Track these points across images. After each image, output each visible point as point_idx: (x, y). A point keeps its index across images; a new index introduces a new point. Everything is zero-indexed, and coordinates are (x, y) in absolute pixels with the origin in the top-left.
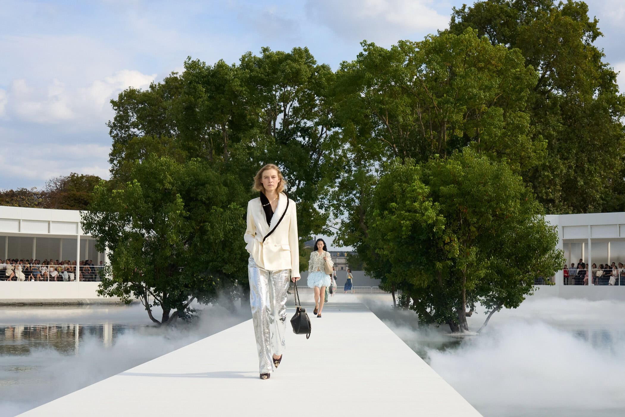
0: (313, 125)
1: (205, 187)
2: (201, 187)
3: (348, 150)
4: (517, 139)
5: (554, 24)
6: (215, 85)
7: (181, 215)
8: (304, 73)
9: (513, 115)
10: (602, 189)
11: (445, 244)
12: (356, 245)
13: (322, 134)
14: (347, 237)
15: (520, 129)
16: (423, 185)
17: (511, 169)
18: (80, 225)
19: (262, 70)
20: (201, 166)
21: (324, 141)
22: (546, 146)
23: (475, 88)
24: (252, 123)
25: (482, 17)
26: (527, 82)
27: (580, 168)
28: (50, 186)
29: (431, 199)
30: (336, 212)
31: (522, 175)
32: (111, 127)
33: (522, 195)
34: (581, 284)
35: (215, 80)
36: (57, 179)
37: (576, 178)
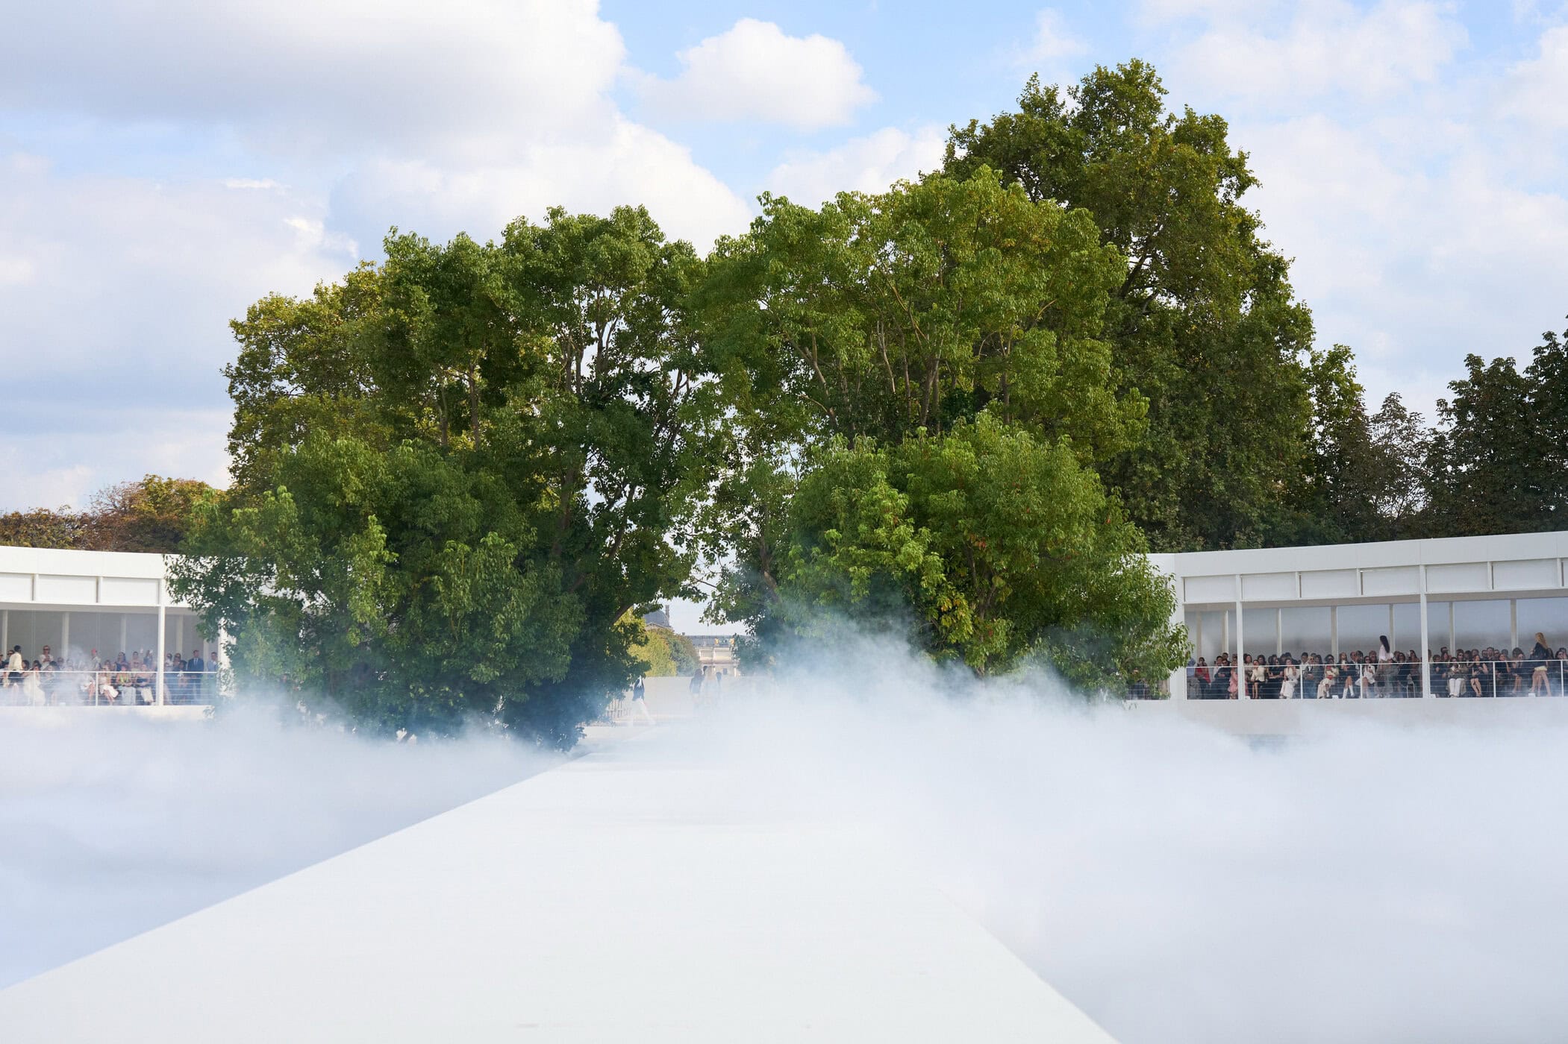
0: (659, 369)
1: (431, 501)
2: (424, 501)
3: (735, 420)
4: (1085, 395)
5: (1159, 160)
6: (451, 287)
7: (380, 559)
8: (638, 261)
9: (1077, 344)
10: (1263, 499)
11: (941, 613)
12: (752, 621)
13: (678, 388)
14: (733, 603)
15: (1089, 375)
16: (895, 491)
17: (1077, 459)
18: (164, 584)
19: (550, 254)
20: (424, 456)
21: (684, 402)
22: (1145, 411)
23: (999, 291)
24: (529, 365)
25: (1009, 146)
26: (1105, 277)
27: (1217, 457)
28: (100, 504)
29: (911, 520)
30: (712, 550)
31: (1101, 472)
32: (232, 376)
33: (1098, 511)
34: (1223, 698)
35: (452, 277)
36: (114, 487)
37: (1209, 478)
